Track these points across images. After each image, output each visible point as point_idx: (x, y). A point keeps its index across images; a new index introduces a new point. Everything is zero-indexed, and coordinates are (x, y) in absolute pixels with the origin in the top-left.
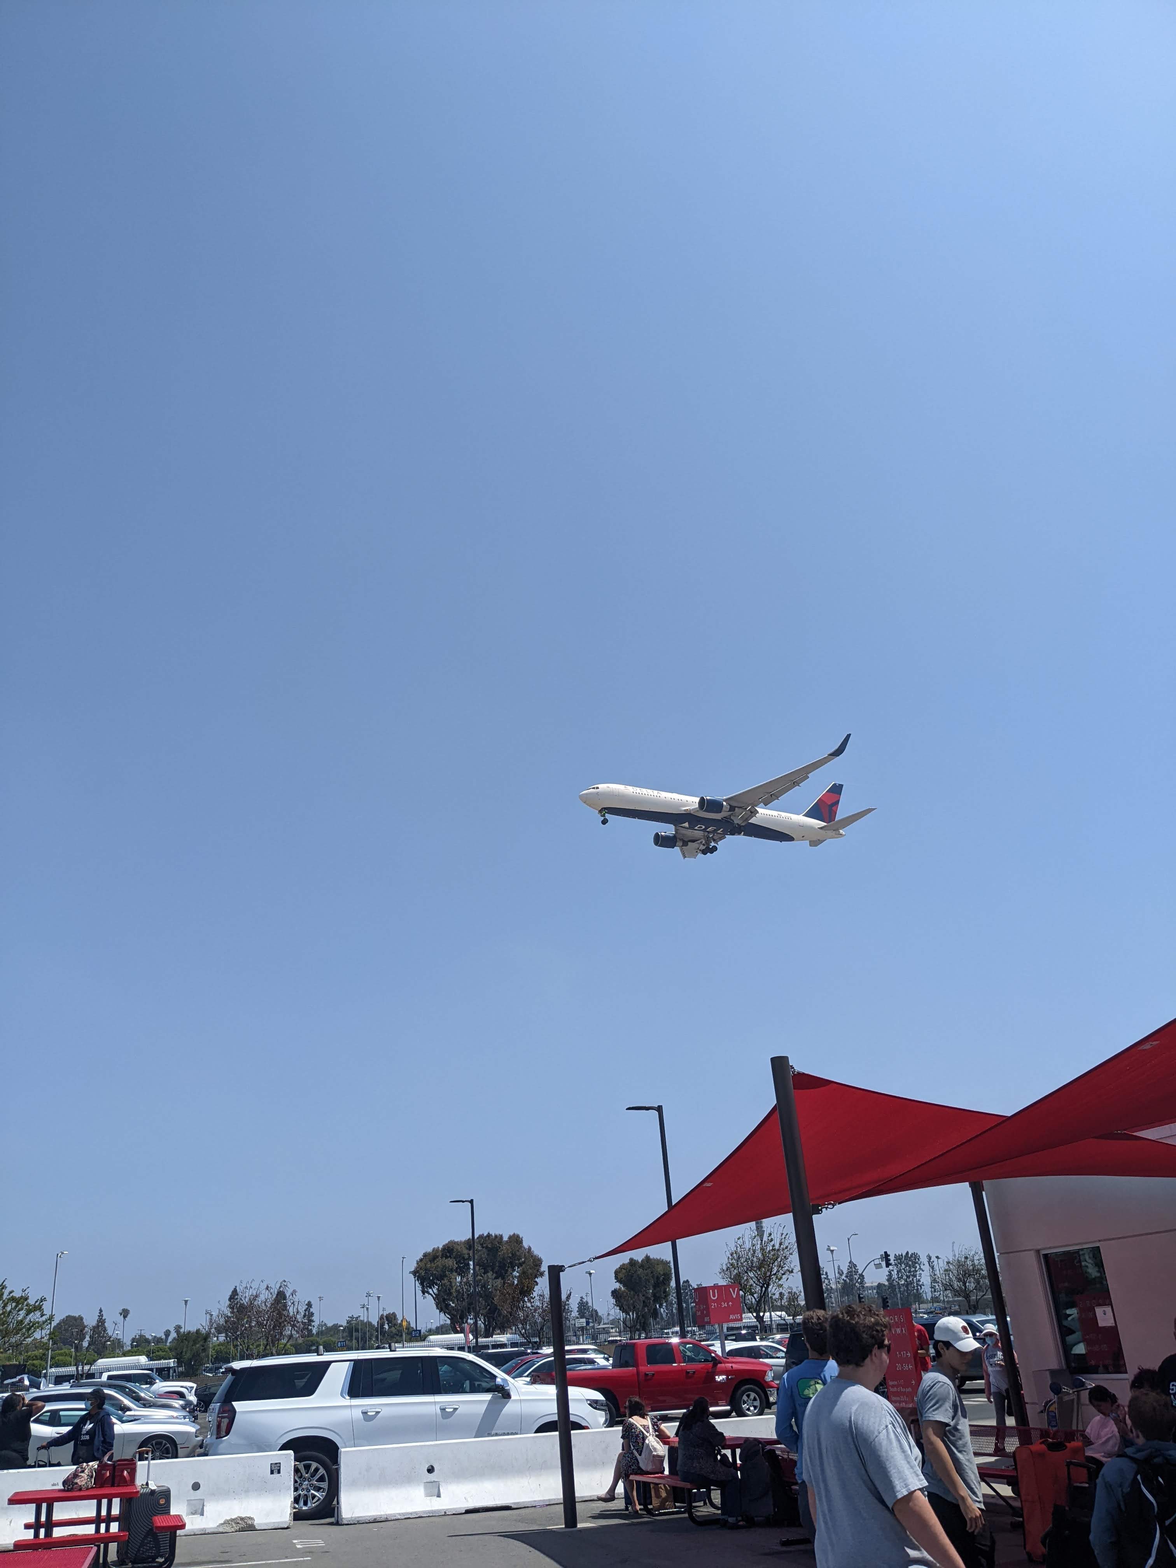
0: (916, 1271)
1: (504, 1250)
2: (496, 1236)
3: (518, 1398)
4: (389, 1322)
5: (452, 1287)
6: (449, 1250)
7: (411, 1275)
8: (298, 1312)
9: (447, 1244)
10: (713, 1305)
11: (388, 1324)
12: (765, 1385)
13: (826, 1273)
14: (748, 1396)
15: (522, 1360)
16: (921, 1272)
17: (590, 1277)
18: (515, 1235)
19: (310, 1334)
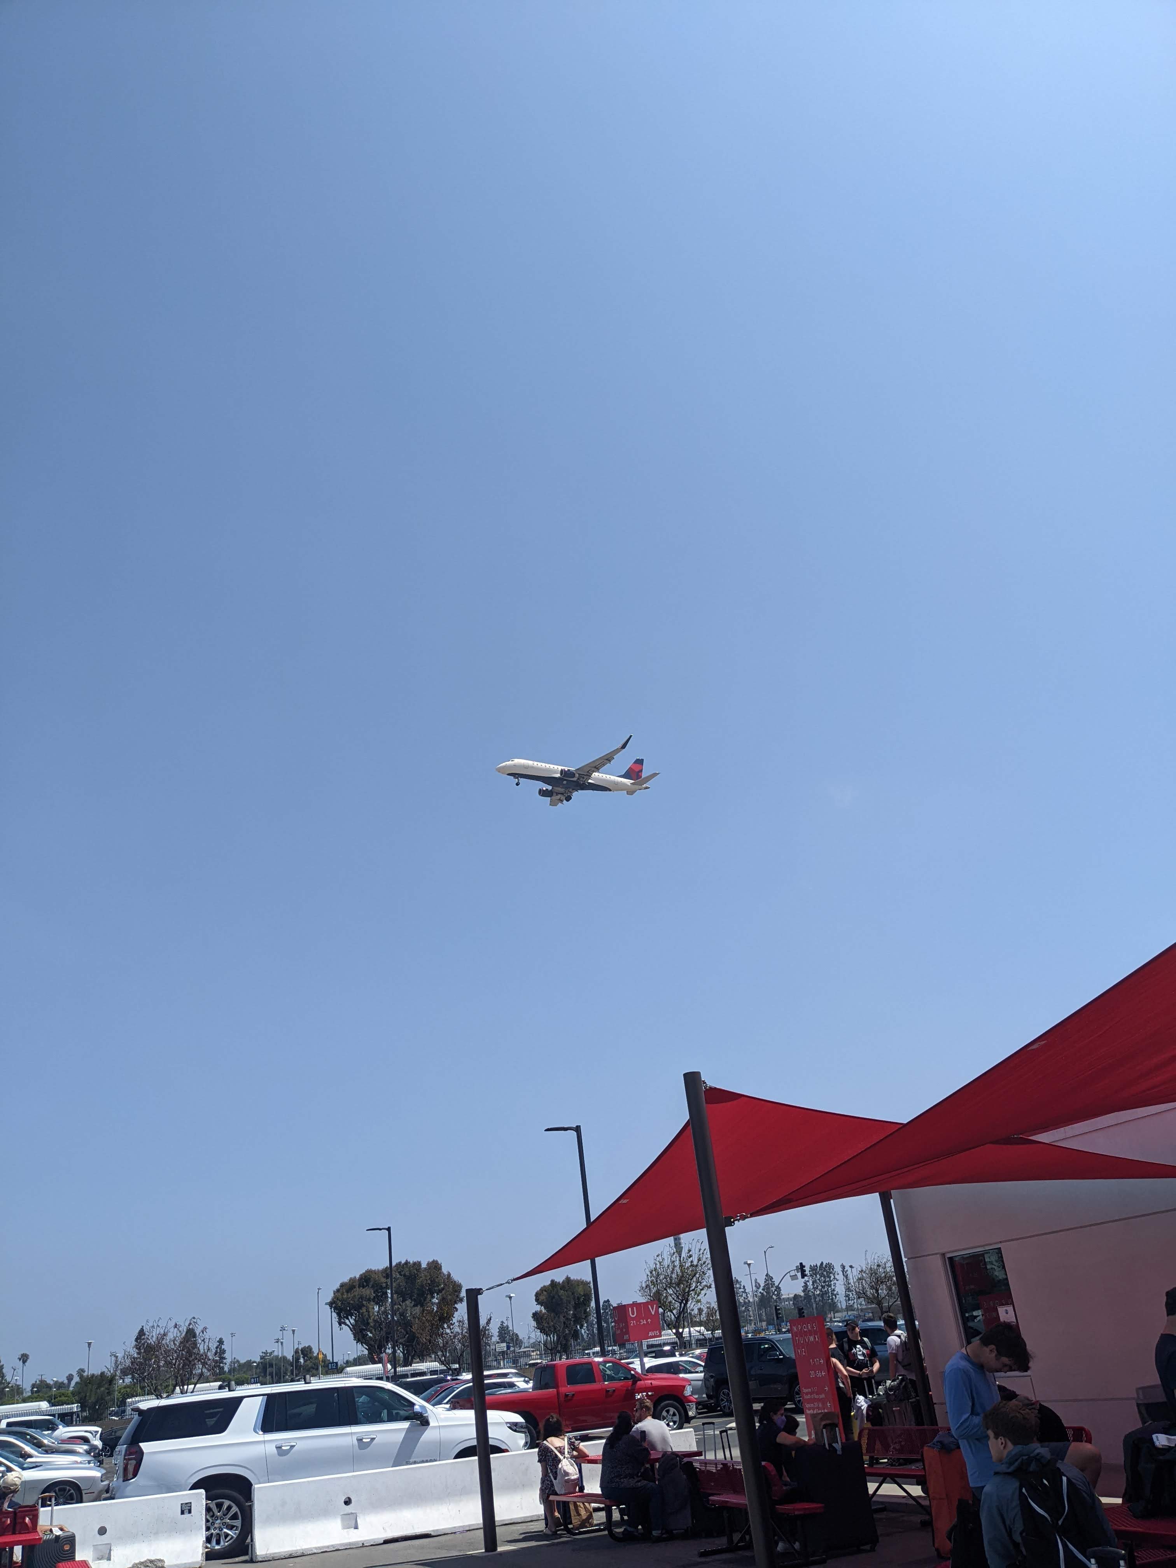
0: (831, 1281)
1: (422, 1279)
2: (414, 1263)
3: (436, 1424)
4: (305, 1355)
5: (370, 1318)
6: (366, 1279)
8: (209, 1349)
9: (364, 1274)
10: (632, 1323)
11: (303, 1357)
12: (684, 1400)
13: (744, 1287)
14: (668, 1411)
15: (441, 1387)
16: (835, 1281)
17: (511, 1300)
18: (434, 1261)
19: (222, 1371)
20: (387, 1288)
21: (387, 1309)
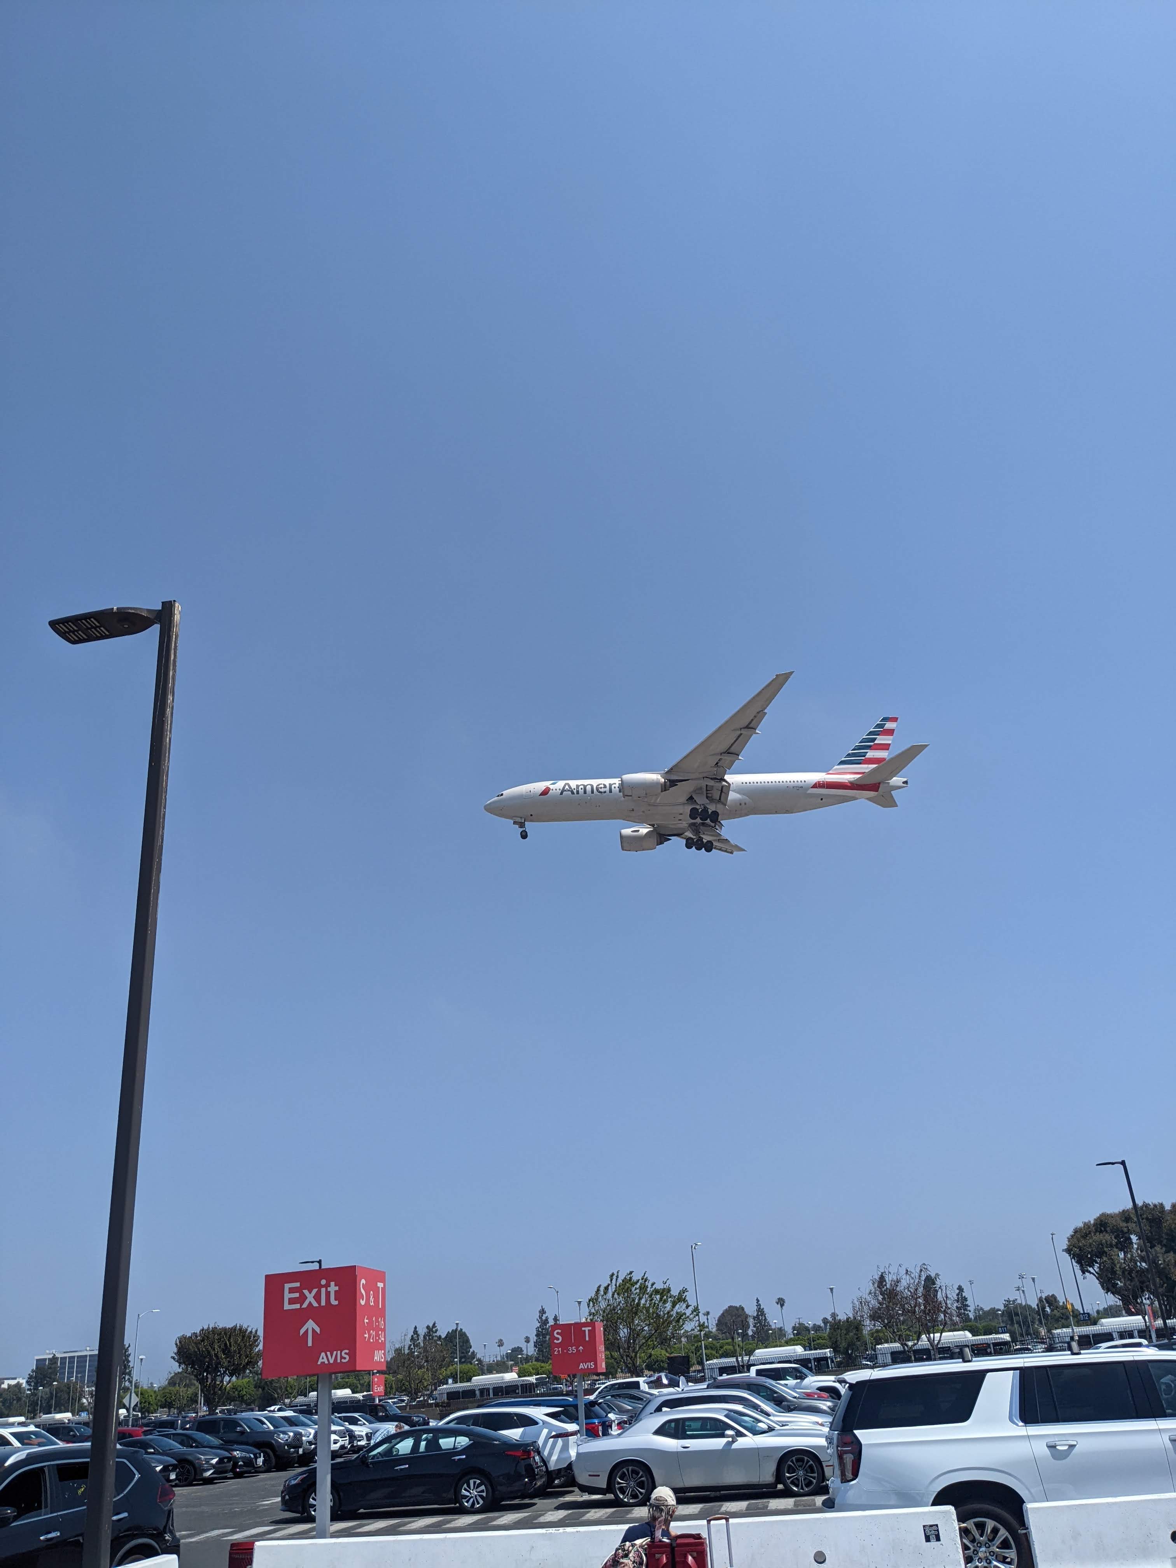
1: (1170, 1221)
2: (1155, 1206)
4: (1050, 1304)
5: (1116, 1265)
6: (1103, 1224)
7: (1064, 1253)
8: (950, 1297)
9: (1098, 1218)
11: (1048, 1306)
19: (967, 1319)
20: (1129, 1232)
21: (1134, 1255)
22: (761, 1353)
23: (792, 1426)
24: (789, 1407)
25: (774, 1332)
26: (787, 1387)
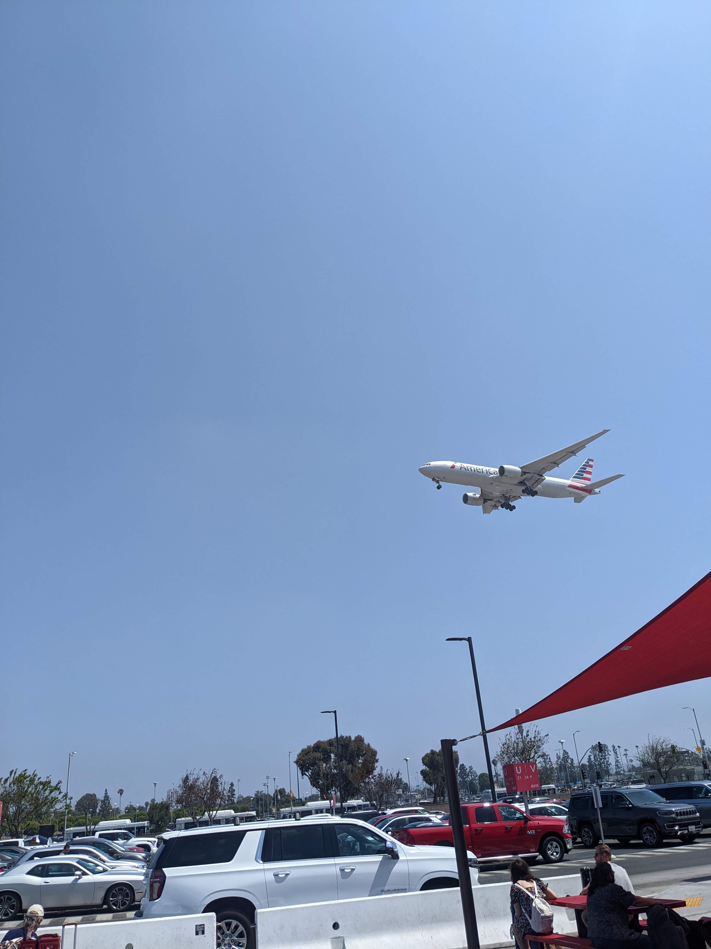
0: (606, 756)
1: (353, 746)
2: (347, 737)
3: (405, 858)
4: (281, 794)
5: (320, 771)
6: (317, 747)
7: (294, 763)
8: (224, 789)
9: (316, 743)
10: (519, 778)
12: (563, 836)
13: (549, 758)
14: (552, 844)
15: (378, 819)
16: (609, 756)
17: (407, 762)
18: (358, 736)
19: (233, 803)
20: (331, 752)
21: (331, 766)
22: (103, 824)
23: (118, 868)
24: (117, 857)
25: (113, 810)
26: (118, 845)
